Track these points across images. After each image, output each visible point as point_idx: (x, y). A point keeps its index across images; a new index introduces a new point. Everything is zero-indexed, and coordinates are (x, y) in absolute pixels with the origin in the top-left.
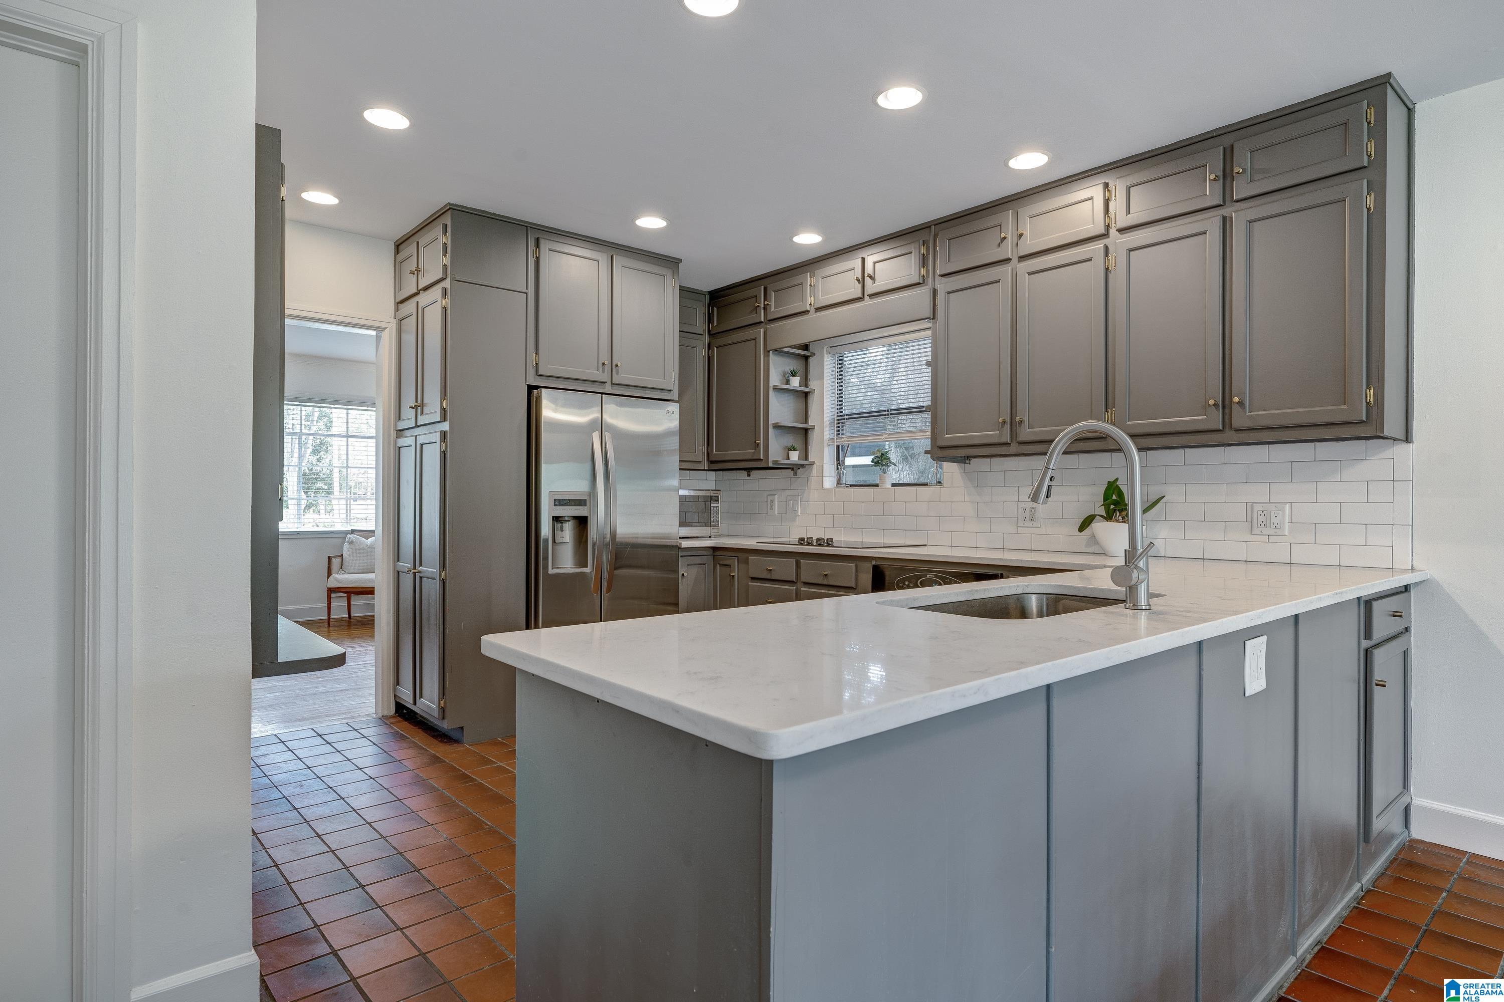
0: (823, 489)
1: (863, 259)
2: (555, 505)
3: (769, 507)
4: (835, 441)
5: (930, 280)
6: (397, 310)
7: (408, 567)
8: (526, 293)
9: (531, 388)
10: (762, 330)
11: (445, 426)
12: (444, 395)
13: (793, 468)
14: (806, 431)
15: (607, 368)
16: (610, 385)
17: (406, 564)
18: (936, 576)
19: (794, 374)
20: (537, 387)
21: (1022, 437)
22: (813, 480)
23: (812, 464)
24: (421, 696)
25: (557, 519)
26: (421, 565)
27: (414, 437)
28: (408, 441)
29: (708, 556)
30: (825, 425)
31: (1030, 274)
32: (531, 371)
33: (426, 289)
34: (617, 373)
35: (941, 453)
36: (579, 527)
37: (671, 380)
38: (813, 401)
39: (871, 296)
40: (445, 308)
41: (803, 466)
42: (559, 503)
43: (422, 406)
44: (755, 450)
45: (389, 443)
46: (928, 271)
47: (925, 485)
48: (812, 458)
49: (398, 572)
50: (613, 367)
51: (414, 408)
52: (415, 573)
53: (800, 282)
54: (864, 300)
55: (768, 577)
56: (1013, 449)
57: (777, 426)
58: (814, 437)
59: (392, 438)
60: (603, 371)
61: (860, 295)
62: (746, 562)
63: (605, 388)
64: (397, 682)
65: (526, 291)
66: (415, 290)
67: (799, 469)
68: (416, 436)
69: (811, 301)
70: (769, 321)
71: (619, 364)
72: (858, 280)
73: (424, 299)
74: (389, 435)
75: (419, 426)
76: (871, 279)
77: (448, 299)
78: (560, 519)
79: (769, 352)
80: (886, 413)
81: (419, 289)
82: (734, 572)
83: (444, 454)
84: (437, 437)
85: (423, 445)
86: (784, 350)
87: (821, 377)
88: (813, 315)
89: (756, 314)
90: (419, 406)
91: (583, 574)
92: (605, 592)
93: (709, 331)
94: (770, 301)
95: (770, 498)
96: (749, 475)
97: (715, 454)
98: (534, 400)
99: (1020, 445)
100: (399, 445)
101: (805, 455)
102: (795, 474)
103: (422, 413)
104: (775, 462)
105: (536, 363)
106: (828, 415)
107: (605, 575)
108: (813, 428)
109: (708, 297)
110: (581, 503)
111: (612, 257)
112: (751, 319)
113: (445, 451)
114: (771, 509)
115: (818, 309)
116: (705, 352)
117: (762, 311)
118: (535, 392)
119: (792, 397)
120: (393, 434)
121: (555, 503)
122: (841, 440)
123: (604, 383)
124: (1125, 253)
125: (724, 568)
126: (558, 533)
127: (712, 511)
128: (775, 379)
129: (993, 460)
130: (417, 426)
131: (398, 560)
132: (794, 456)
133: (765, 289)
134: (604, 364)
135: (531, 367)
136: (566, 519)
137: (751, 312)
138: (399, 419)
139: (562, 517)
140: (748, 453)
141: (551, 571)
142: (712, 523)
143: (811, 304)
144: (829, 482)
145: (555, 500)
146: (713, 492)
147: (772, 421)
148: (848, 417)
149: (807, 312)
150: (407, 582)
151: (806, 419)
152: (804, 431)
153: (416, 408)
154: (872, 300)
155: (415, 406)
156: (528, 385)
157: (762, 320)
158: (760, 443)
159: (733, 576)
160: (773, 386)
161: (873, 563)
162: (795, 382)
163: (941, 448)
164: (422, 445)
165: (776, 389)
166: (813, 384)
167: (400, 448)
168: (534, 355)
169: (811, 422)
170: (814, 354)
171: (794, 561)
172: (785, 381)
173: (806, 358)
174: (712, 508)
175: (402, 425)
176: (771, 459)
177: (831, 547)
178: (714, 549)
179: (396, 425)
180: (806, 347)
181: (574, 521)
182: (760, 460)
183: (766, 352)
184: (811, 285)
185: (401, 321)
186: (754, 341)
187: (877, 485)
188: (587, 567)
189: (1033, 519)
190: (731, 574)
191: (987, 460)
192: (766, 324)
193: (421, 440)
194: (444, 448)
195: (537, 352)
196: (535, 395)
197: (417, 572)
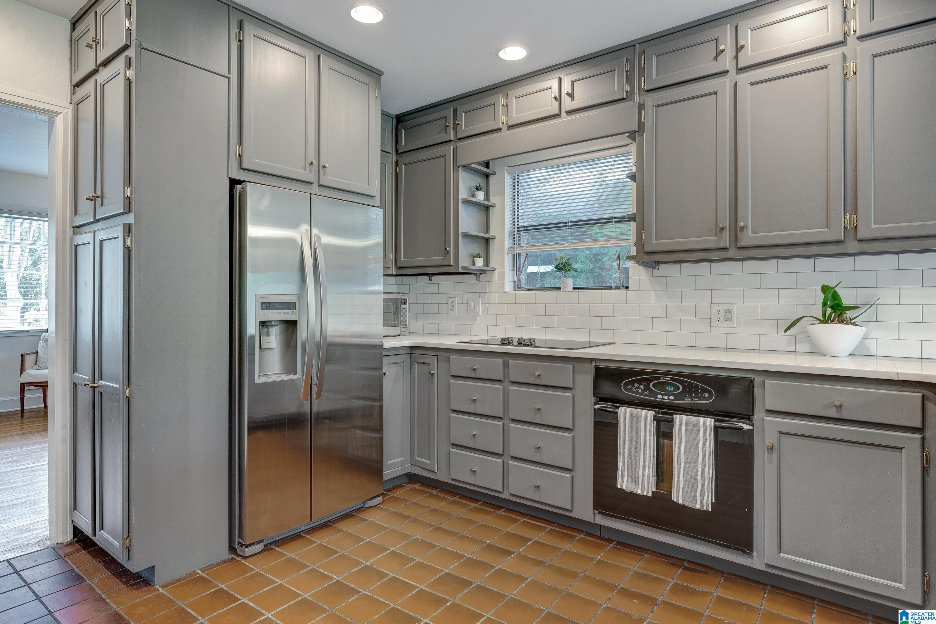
0: (504, 292)
1: (560, 80)
2: (262, 309)
3: (450, 308)
4: (516, 249)
5: (636, 96)
6: (73, 93)
7: (86, 379)
8: (228, 78)
9: (234, 182)
10: (452, 147)
11: (130, 219)
12: (128, 181)
13: (476, 273)
14: (487, 240)
15: (315, 167)
16: (317, 186)
17: (84, 376)
18: (672, 379)
19: (478, 189)
20: (240, 182)
21: (744, 242)
22: (495, 285)
23: (493, 270)
24: (102, 528)
25: (263, 324)
26: (101, 378)
27: (92, 234)
28: (85, 238)
29: (407, 355)
30: (505, 235)
31: (752, 84)
32: (234, 164)
33: (106, 63)
34: (324, 175)
35: (647, 258)
36: (287, 330)
37: (374, 188)
38: (494, 214)
39: (569, 113)
40: (129, 79)
41: (484, 272)
42: (267, 306)
43: (102, 197)
44: (445, 256)
45: (64, 241)
46: (632, 88)
47: (610, 288)
48: (492, 265)
49: (76, 385)
50: (320, 168)
51: (92, 200)
52: (94, 388)
53: (491, 102)
54: (561, 117)
55: (473, 376)
56: (732, 253)
57: (466, 235)
58: (494, 247)
59: (68, 235)
60: (311, 172)
61: (556, 111)
62: (448, 360)
63: (312, 189)
64: (75, 507)
65: (229, 76)
66: (92, 67)
67: (481, 274)
68: (95, 231)
69: (503, 119)
70: (459, 139)
71: (327, 165)
72: (555, 98)
73: (103, 75)
74: (64, 233)
75: (98, 221)
76: (570, 97)
77: (132, 70)
78: (267, 324)
79: (459, 168)
80: (567, 224)
81: (98, 63)
82: (434, 370)
83: (128, 251)
84: (119, 232)
85: (104, 242)
86: (472, 166)
87: (502, 193)
88: (505, 132)
89: (446, 133)
90: (98, 197)
91: (293, 381)
92: (315, 399)
93: (397, 150)
94: (461, 121)
95: (451, 300)
96: (431, 280)
97: (403, 260)
98: (238, 195)
99: (739, 250)
100: (77, 243)
101: (487, 263)
102: (478, 279)
103: (102, 205)
104: (464, 268)
105: (239, 155)
106: (508, 227)
107: (315, 380)
108: (493, 238)
109: (395, 120)
110: (290, 306)
111: (319, 57)
112: (443, 137)
113: (129, 248)
114: (452, 309)
115: (511, 127)
116: (393, 168)
117: (452, 131)
118: (239, 187)
119: (476, 210)
120: (69, 231)
121: (262, 306)
122: (521, 249)
123: (311, 183)
124: (868, 59)
125: (421, 366)
126: (264, 339)
127: (401, 312)
128: (463, 194)
129: (683, 265)
130: (97, 221)
131: (76, 370)
132: (480, 263)
133: (455, 111)
134: (311, 164)
135: (234, 159)
136: (273, 323)
137: (440, 132)
138: (76, 213)
139: (269, 321)
140: (438, 259)
141: (258, 380)
142: (401, 323)
143: (503, 123)
144: (509, 287)
145: (262, 303)
146: (403, 295)
147: (461, 230)
148: (527, 228)
149: (499, 130)
150: (85, 395)
151: (487, 230)
152: (485, 241)
153: (93, 199)
154: (570, 116)
155: (93, 196)
156: (230, 178)
157: (452, 139)
158: (450, 250)
159: (433, 374)
160: (463, 199)
161: (594, 364)
162: (480, 196)
163: (648, 253)
164: (101, 242)
165: (465, 202)
166: (493, 200)
167: (76, 246)
168: (237, 146)
169: (492, 233)
170: (494, 173)
171: (501, 361)
172: (471, 195)
173: (487, 176)
174: (402, 309)
175: (79, 221)
176: (461, 264)
177: (533, 347)
178: (412, 348)
179: (72, 221)
180: (487, 165)
181: (282, 325)
182: (450, 266)
183: (457, 167)
184: (503, 105)
185: (77, 105)
186: (443, 158)
187: (559, 289)
188: (296, 373)
189: (728, 319)
190: (431, 372)
191: (677, 266)
192: (455, 142)
193: (100, 236)
194: (128, 244)
195: (241, 143)
196: (238, 190)
197: (96, 387)
